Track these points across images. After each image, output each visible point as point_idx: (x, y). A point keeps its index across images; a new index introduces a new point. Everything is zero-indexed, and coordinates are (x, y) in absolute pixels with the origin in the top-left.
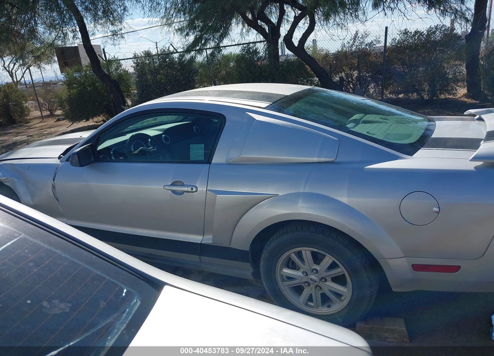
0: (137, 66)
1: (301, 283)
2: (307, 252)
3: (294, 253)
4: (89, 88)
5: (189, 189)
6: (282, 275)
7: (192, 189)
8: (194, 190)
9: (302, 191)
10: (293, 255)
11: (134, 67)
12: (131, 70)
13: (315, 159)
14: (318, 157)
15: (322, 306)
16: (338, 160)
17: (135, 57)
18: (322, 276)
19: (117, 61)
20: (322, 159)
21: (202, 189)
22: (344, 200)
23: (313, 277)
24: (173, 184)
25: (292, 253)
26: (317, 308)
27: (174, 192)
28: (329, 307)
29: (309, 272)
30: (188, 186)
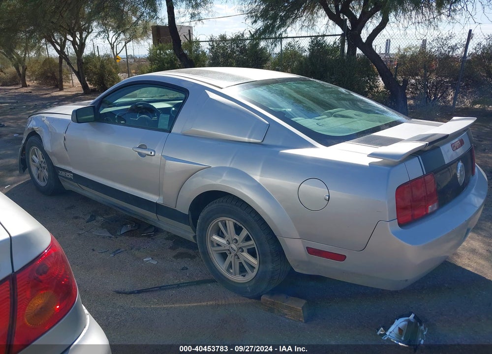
0: (213, 48)
1: (226, 250)
2: (230, 223)
3: (221, 221)
4: (166, 65)
5: (149, 153)
6: (211, 241)
7: (151, 153)
8: (153, 154)
9: (228, 166)
10: (220, 223)
11: (209, 49)
12: (207, 51)
13: (246, 139)
14: (250, 137)
15: (239, 274)
16: (264, 142)
17: (212, 40)
18: (239, 246)
19: (198, 42)
20: (252, 140)
21: (158, 154)
22: (257, 178)
23: (233, 246)
24: (140, 147)
25: (218, 221)
26: (235, 275)
27: (139, 153)
28: (244, 276)
29: (231, 242)
30: (149, 150)
